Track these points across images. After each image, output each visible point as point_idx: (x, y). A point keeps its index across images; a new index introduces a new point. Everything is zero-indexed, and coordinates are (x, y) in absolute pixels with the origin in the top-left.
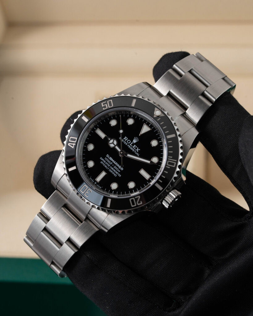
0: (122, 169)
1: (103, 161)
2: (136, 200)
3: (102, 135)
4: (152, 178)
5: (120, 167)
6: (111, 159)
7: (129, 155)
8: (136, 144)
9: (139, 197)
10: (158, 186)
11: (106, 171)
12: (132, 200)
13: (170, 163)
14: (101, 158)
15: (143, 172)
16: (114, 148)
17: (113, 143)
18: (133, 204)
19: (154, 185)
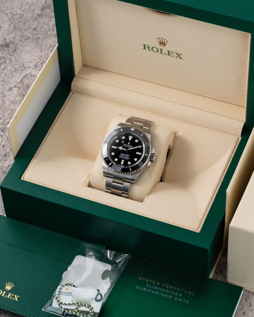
0: (129, 156)
1: (120, 157)
2: (140, 163)
3: (116, 148)
4: (142, 154)
5: (128, 156)
6: (123, 154)
7: (129, 149)
8: (130, 144)
9: (141, 162)
10: (146, 154)
11: (123, 159)
12: (139, 164)
13: (146, 145)
14: (119, 156)
15: (137, 153)
16: (122, 150)
17: (121, 148)
18: (140, 165)
19: (144, 155)
